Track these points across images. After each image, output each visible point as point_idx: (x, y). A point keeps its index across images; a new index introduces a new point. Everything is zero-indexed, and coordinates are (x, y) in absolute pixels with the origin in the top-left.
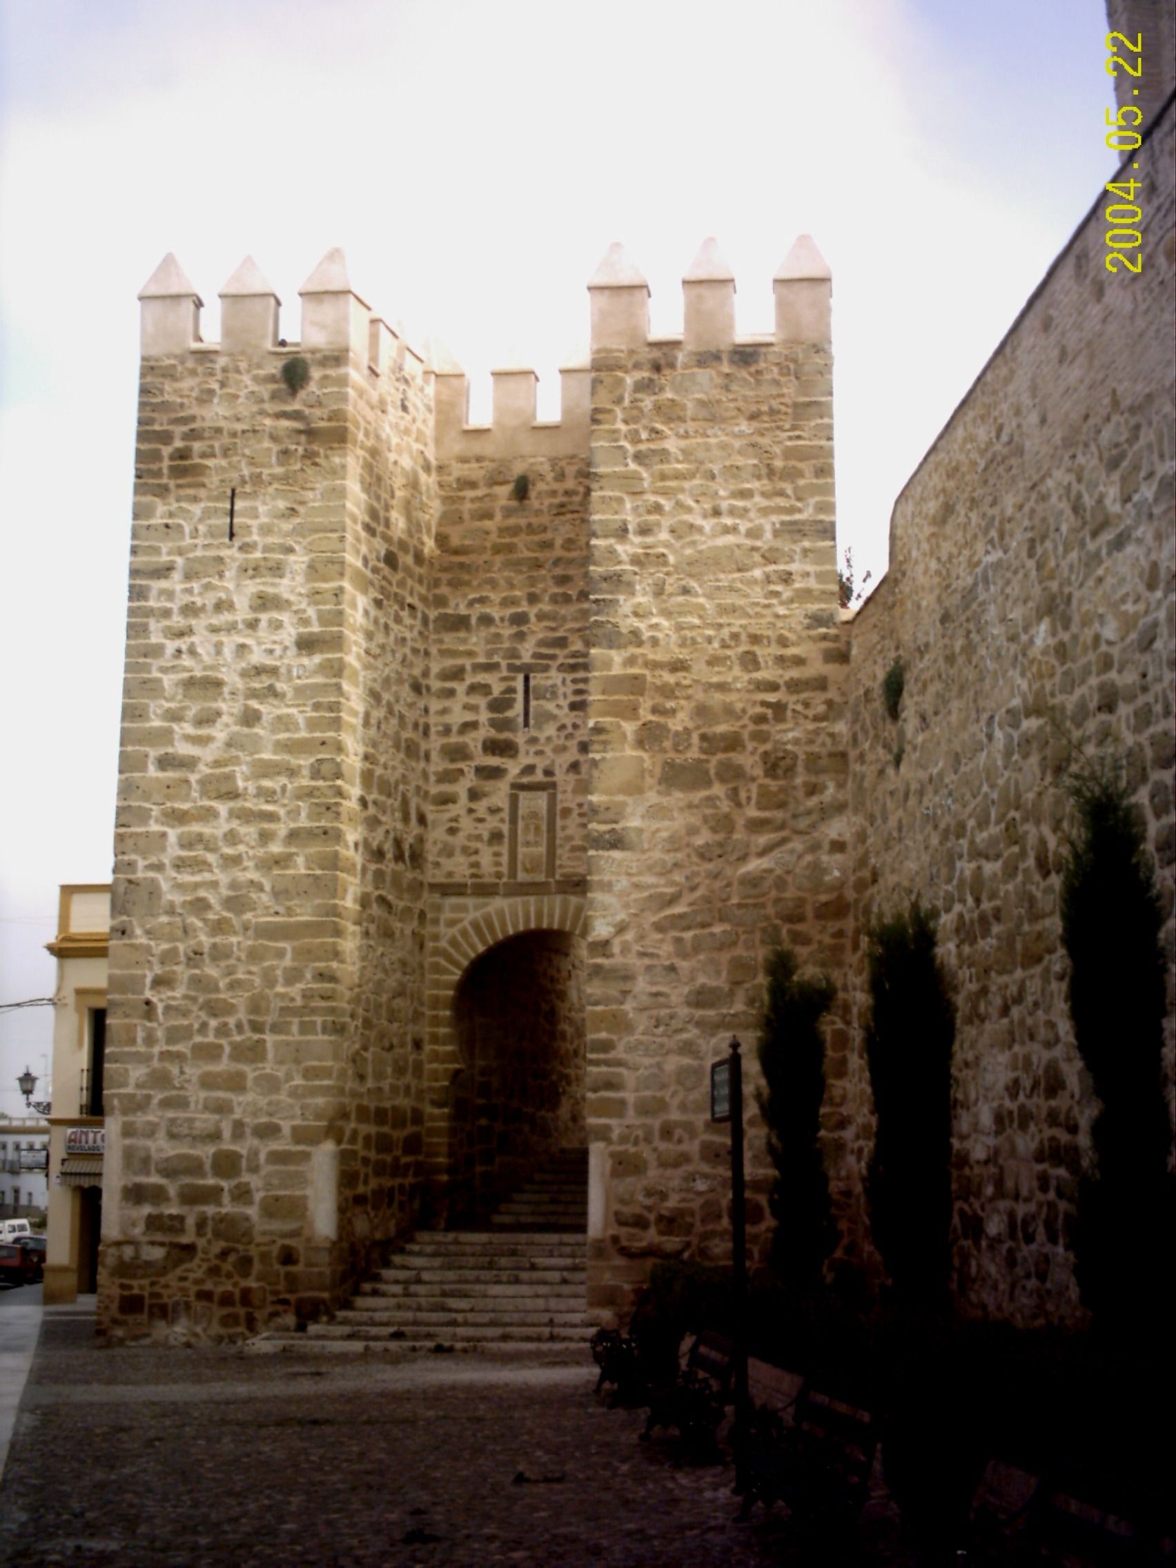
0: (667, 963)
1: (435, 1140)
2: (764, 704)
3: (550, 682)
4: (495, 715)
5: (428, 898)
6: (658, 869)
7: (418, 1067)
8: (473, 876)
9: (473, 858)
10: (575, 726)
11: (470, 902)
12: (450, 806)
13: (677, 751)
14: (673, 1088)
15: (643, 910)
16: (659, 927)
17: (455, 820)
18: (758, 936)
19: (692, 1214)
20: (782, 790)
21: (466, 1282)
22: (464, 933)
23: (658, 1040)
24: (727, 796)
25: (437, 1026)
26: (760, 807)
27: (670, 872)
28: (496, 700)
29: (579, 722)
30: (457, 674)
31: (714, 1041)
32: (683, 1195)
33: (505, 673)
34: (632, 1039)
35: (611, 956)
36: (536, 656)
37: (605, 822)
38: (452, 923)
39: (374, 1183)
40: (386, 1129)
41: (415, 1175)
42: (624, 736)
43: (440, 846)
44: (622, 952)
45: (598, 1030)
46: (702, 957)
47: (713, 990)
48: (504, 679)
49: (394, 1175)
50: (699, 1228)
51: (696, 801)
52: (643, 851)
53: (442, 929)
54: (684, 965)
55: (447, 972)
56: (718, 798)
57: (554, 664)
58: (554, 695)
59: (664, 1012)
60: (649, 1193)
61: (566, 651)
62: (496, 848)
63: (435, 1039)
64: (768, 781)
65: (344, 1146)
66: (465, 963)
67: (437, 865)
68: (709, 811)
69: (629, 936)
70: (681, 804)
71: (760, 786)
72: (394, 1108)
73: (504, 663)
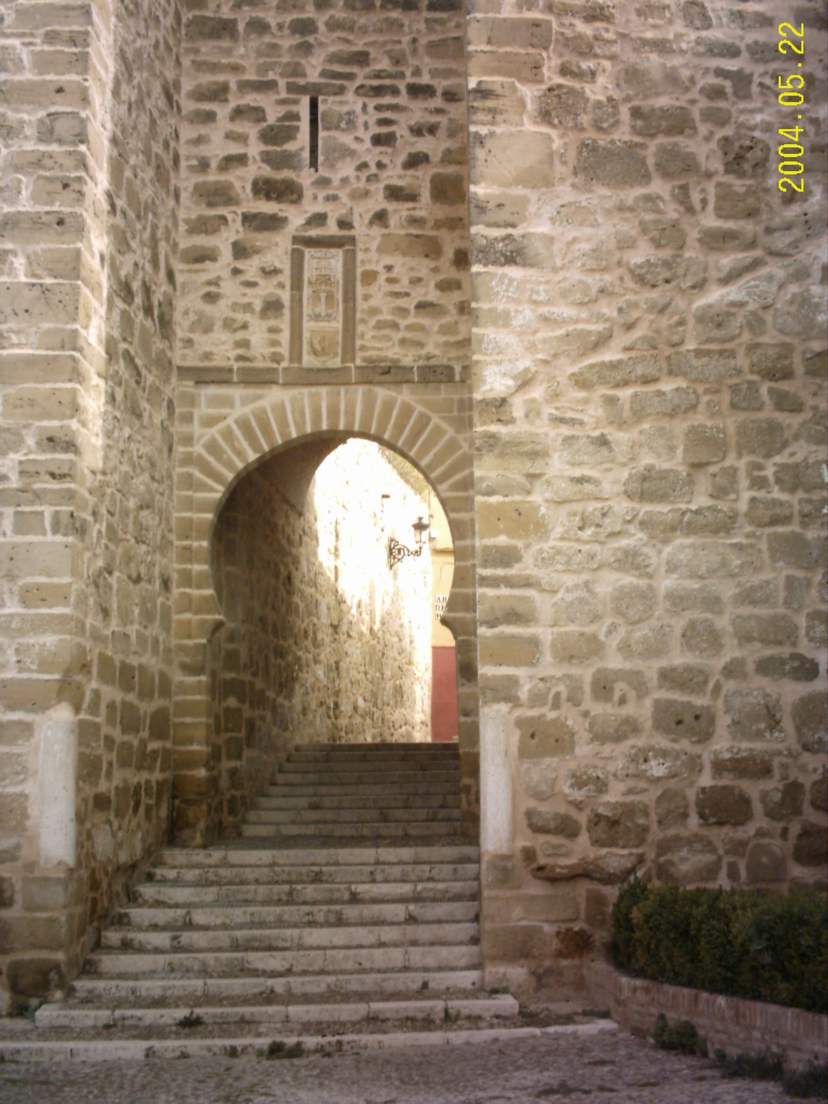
0: (596, 434)
1: (188, 720)
2: (720, 72)
3: (345, 109)
4: (270, 148)
5: (176, 387)
6: (578, 296)
7: (166, 613)
8: (240, 358)
9: (240, 335)
10: (380, 165)
11: (237, 393)
12: (208, 264)
13: (600, 129)
14: (608, 621)
15: (555, 356)
16: (581, 382)
17: (216, 282)
18: (726, 397)
19: (646, 813)
20: (750, 191)
21: (262, 925)
22: (228, 435)
23: (585, 548)
24: (674, 197)
25: (190, 561)
26: (720, 213)
27: (596, 301)
28: (271, 128)
29: (385, 160)
30: (219, 93)
31: (668, 549)
32: (631, 783)
33: (283, 95)
34: (545, 546)
35: (512, 421)
36: (324, 74)
37: (496, 225)
38: (209, 422)
39: (119, 776)
40: (131, 697)
41: (163, 770)
42: (522, 103)
43: (192, 317)
44: (527, 416)
45: (496, 533)
46: (646, 426)
47: (664, 475)
48: (283, 102)
49: (140, 768)
50: (656, 834)
51: (630, 202)
52: (555, 270)
53: (196, 429)
54: (620, 437)
55: (204, 487)
56: (659, 197)
57: (352, 86)
58: (351, 124)
59: (592, 506)
60: (579, 782)
61: (367, 70)
62: (272, 323)
63: (187, 579)
64: (730, 179)
65: (83, 716)
66: (230, 476)
67: (189, 343)
68: (649, 217)
69: (537, 392)
70: (609, 204)
71: (719, 185)
72: (141, 667)
73: (282, 83)
